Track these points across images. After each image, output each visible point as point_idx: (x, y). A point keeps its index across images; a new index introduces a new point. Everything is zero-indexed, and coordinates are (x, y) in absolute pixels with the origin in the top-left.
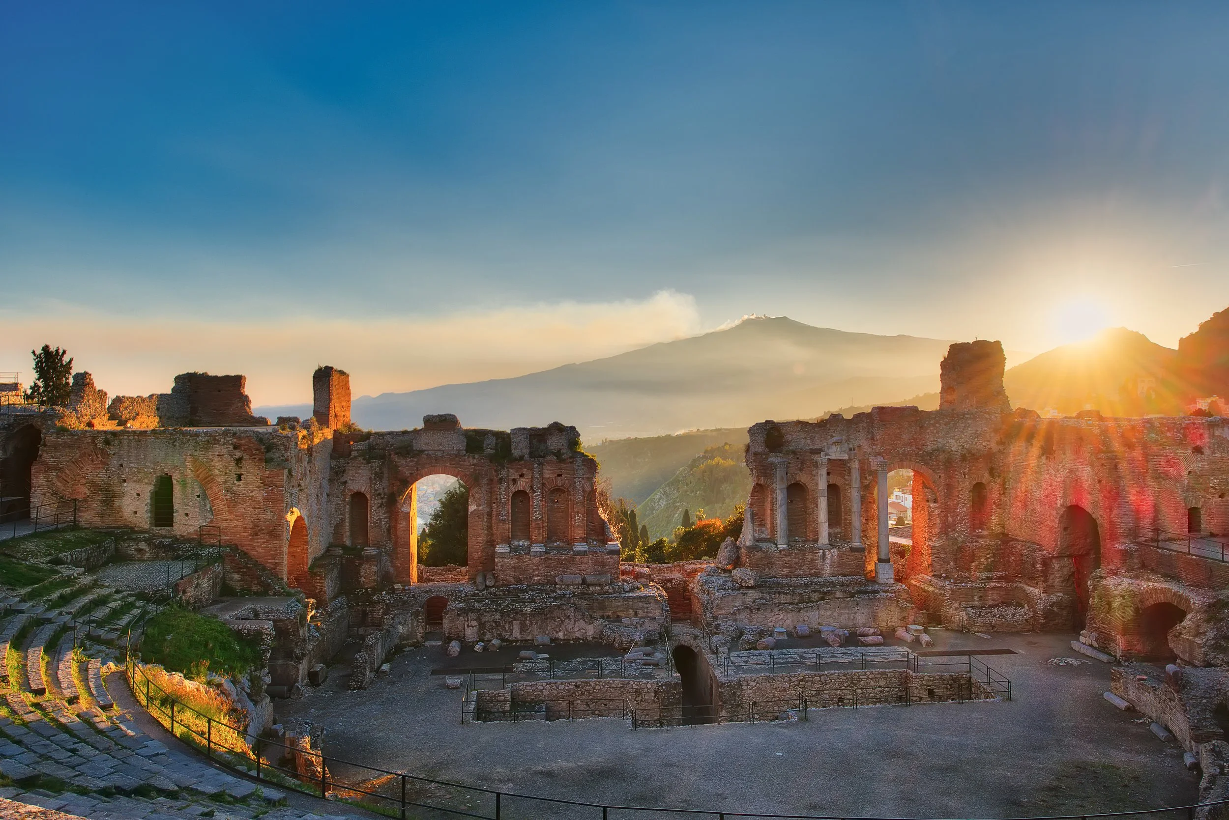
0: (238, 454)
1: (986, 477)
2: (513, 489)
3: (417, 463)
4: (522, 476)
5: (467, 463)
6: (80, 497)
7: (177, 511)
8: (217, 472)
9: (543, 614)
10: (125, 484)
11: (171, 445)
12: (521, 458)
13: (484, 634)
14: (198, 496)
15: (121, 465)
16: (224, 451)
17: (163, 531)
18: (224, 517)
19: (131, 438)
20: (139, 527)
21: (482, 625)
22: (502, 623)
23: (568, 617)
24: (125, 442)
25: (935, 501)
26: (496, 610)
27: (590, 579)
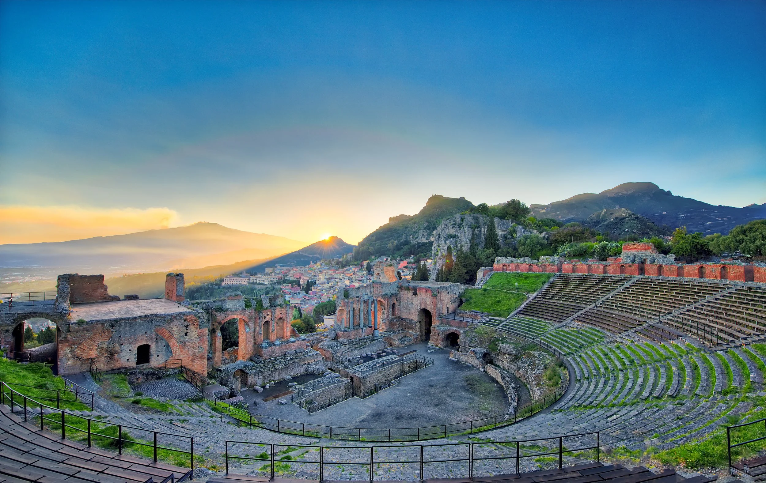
0: (186, 324)
1: (395, 301)
2: (265, 320)
3: (226, 314)
4: (268, 315)
5: (247, 312)
6: (93, 357)
7: (153, 355)
8: (175, 333)
9: (286, 367)
10: (122, 346)
11: (150, 323)
12: (267, 308)
13: (265, 380)
14: (164, 346)
15: (120, 336)
16: (179, 323)
17: (145, 366)
18: (178, 353)
19: (127, 321)
20: (130, 367)
21: (264, 377)
22: (271, 375)
23: (295, 367)
24: (123, 324)
25: (384, 309)
26: (269, 370)
27: (297, 351)
